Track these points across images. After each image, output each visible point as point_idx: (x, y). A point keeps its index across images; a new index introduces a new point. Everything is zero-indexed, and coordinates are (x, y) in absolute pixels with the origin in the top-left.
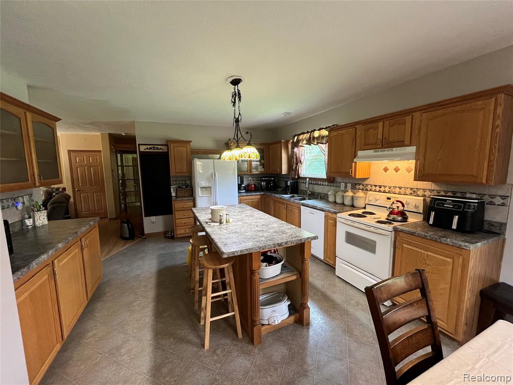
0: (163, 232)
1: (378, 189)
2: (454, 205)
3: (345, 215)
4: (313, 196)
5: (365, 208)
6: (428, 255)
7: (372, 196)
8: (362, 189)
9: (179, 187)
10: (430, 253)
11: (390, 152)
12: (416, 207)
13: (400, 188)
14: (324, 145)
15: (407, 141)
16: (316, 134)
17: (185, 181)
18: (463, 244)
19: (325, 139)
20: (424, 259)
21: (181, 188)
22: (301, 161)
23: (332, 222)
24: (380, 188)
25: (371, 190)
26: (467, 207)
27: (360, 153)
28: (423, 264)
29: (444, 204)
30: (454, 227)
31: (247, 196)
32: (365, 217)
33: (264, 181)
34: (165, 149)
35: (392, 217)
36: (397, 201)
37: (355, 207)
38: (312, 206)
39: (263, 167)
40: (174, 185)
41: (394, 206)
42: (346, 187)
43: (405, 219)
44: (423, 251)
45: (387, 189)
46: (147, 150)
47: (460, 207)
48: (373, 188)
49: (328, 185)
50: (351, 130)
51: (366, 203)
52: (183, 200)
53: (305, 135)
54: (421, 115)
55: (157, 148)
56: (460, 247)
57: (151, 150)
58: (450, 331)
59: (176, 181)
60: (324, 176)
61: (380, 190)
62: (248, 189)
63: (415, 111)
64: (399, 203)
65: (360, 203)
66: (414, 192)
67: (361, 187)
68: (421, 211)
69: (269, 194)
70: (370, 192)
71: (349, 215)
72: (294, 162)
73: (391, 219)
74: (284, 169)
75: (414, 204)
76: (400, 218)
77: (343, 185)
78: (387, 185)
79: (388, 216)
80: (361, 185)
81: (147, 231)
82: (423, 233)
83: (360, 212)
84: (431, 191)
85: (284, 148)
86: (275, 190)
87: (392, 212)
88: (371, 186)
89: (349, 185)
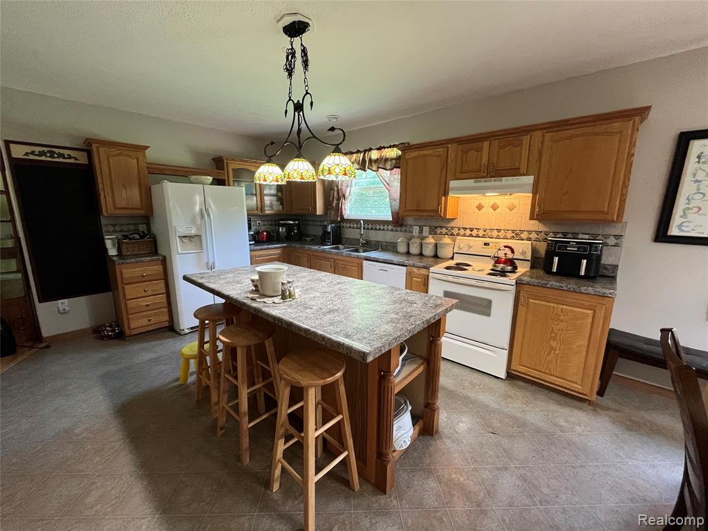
1: (468, 232)
2: (579, 248)
3: (438, 269)
4: (369, 245)
5: (452, 258)
6: (562, 309)
7: (463, 243)
8: (447, 234)
9: (126, 237)
10: (565, 307)
11: (497, 183)
12: (524, 253)
13: (499, 230)
14: (389, 172)
15: (523, 170)
16: (375, 155)
17: (135, 225)
18: (607, 291)
20: (557, 314)
21: (130, 239)
22: (344, 196)
23: (420, 280)
24: (471, 232)
25: (458, 235)
26: (593, 248)
28: (556, 321)
29: (567, 247)
30: (583, 273)
31: (261, 249)
32: (465, 270)
33: (283, 225)
34: (82, 159)
35: (500, 266)
36: (505, 247)
37: (442, 258)
38: (384, 260)
39: (282, 204)
40: (109, 233)
41: (501, 254)
43: (515, 269)
44: (555, 305)
45: (481, 233)
46: (32, 157)
47: (586, 250)
48: (462, 232)
49: (392, 230)
50: (440, 150)
51: (454, 251)
52: (141, 261)
53: (355, 155)
54: (543, 136)
55: (62, 156)
56: (604, 296)
57: (43, 158)
59: (114, 226)
60: (387, 216)
61: (471, 234)
63: (537, 130)
64: (506, 249)
65: (446, 252)
66: (517, 234)
67: (444, 231)
68: (529, 258)
69: (298, 246)
70: (458, 238)
72: (334, 196)
73: (499, 269)
74: (320, 210)
75: (521, 250)
76: (509, 268)
77: (416, 230)
78: (482, 227)
79: (494, 266)
80: (444, 229)
83: (452, 263)
84: (538, 232)
87: (498, 261)
88: (459, 230)
89: (426, 229)
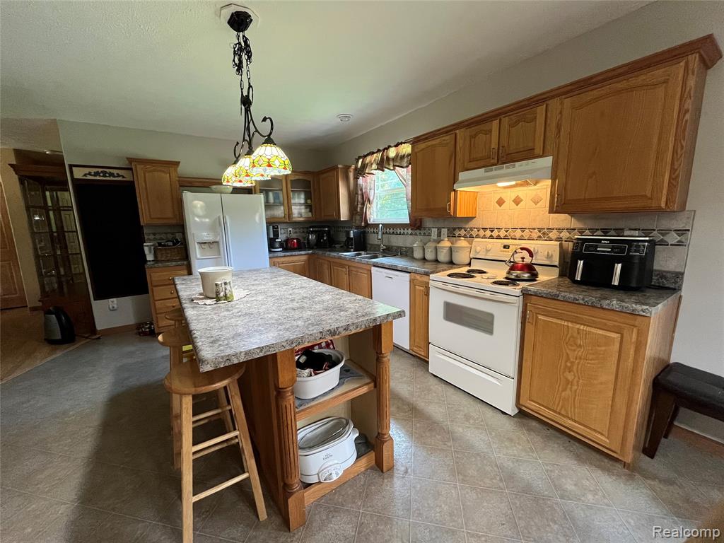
0: (136, 324)
1: (488, 233)
2: (613, 248)
3: (442, 276)
4: (389, 251)
5: (469, 264)
6: (578, 329)
7: (480, 246)
8: (465, 236)
9: (160, 244)
10: (582, 327)
11: (511, 170)
12: (549, 257)
13: (523, 230)
14: (405, 169)
15: (538, 151)
16: (392, 153)
17: (172, 234)
18: (639, 307)
19: (406, 160)
20: (572, 336)
21: (164, 245)
22: (369, 200)
23: (422, 288)
24: (492, 232)
25: (478, 236)
26: (633, 248)
27: (462, 176)
28: (571, 345)
29: (597, 247)
30: (616, 282)
31: (285, 256)
32: (473, 277)
33: (312, 232)
34: (127, 176)
35: (515, 273)
36: (522, 249)
37: (454, 264)
38: (389, 266)
39: (311, 211)
40: (150, 240)
41: (518, 259)
42: (439, 234)
43: (534, 277)
44: (570, 324)
45: (502, 233)
46: (89, 177)
47: (622, 250)
48: (482, 233)
49: (411, 234)
50: (447, 138)
51: (472, 256)
52: (168, 266)
53: (375, 155)
54: (562, 104)
55: (111, 175)
56: (634, 314)
57: (98, 178)
58: (613, 449)
59: (154, 234)
60: (405, 219)
61: (491, 236)
62: (287, 246)
63: (553, 97)
64: (525, 252)
65: (461, 257)
66: (544, 234)
67: (463, 232)
68: (557, 263)
69: (320, 252)
70: (476, 240)
71: (449, 276)
72: (359, 201)
73: (513, 277)
74: (344, 214)
75: (546, 253)
76: (526, 276)
77: (434, 231)
78: (503, 226)
79: (509, 273)
80: (463, 230)
81: (101, 324)
82: (572, 296)
83: (464, 270)
84: (570, 230)
85: (343, 179)
86: (330, 247)
87: (514, 267)
88: (478, 231)
89: (444, 231)
